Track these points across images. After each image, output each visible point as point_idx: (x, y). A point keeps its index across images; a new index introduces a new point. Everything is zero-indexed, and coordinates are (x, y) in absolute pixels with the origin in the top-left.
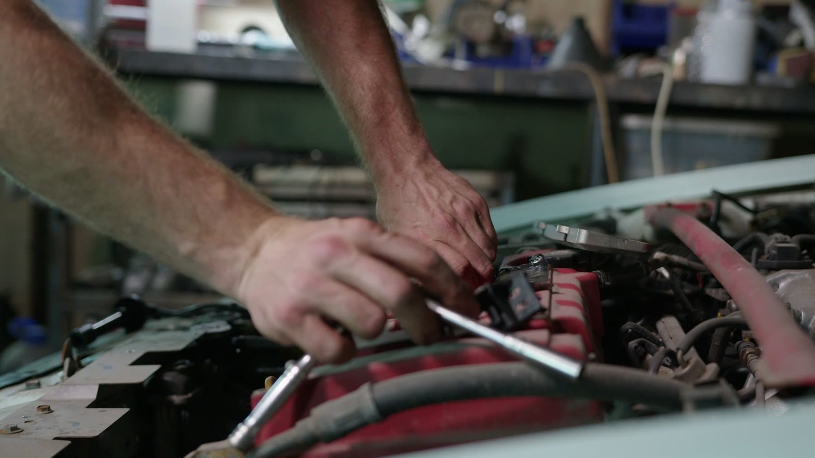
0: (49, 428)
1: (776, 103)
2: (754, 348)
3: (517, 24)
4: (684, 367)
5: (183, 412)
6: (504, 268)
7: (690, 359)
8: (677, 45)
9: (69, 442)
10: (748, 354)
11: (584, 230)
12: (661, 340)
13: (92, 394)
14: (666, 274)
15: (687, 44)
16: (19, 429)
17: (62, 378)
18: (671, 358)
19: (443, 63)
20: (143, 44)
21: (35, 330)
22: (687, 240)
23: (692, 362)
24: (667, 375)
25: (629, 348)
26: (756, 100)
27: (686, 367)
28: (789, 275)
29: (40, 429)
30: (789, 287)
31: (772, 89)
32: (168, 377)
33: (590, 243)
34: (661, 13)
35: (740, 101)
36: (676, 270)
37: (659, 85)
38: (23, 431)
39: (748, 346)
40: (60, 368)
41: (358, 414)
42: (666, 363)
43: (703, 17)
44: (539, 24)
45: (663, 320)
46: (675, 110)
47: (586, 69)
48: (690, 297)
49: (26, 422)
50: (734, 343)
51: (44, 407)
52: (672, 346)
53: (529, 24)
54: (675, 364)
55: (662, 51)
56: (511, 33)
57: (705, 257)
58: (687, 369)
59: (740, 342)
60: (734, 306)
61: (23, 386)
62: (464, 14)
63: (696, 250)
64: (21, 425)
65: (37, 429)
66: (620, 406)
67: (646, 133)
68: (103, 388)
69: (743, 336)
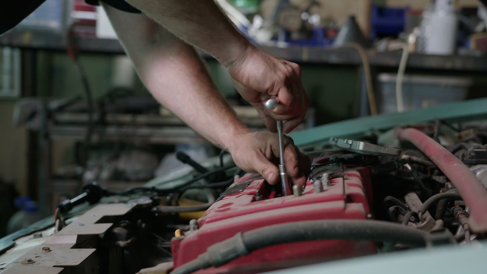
0: (50, 260)
1: (470, 65)
2: (463, 211)
3: (315, 20)
4: (423, 222)
5: (125, 251)
6: (314, 164)
7: (426, 217)
8: (410, 31)
9: (63, 268)
10: (459, 214)
11: (362, 142)
12: (407, 206)
13: (73, 240)
14: (409, 168)
15: (417, 31)
16: (33, 261)
17: (55, 231)
18: (414, 216)
19: (271, 44)
20: (94, 34)
21: (31, 204)
22: (422, 147)
23: (428, 219)
24: (413, 227)
25: (390, 211)
26: (458, 64)
27: (424, 222)
28: (482, 168)
29: (45, 261)
30: (482, 175)
31: (468, 57)
32: (117, 230)
33: (365, 150)
34: (400, 13)
35: (448, 65)
36: (414, 165)
37: (401, 56)
38: (35, 262)
39: (459, 210)
40: (53, 225)
41: (234, 250)
42: (411, 220)
43: (426, 15)
44: (328, 20)
45: (408, 194)
46: (410, 70)
47: (357, 46)
48: (424, 181)
49: (36, 257)
50: (450, 208)
51: (46, 248)
52: (414, 209)
53: (322, 20)
54: (417, 220)
55: (401, 35)
56: (312, 25)
57: (433, 158)
58: (425, 223)
59: (454, 207)
60: (450, 186)
61: (32, 236)
62: (283, 14)
63: (428, 153)
64: (34, 259)
65: (43, 261)
66: (387, 245)
67: (393, 84)
68: (80, 237)
69: (455, 204)
